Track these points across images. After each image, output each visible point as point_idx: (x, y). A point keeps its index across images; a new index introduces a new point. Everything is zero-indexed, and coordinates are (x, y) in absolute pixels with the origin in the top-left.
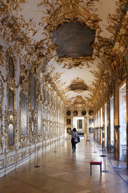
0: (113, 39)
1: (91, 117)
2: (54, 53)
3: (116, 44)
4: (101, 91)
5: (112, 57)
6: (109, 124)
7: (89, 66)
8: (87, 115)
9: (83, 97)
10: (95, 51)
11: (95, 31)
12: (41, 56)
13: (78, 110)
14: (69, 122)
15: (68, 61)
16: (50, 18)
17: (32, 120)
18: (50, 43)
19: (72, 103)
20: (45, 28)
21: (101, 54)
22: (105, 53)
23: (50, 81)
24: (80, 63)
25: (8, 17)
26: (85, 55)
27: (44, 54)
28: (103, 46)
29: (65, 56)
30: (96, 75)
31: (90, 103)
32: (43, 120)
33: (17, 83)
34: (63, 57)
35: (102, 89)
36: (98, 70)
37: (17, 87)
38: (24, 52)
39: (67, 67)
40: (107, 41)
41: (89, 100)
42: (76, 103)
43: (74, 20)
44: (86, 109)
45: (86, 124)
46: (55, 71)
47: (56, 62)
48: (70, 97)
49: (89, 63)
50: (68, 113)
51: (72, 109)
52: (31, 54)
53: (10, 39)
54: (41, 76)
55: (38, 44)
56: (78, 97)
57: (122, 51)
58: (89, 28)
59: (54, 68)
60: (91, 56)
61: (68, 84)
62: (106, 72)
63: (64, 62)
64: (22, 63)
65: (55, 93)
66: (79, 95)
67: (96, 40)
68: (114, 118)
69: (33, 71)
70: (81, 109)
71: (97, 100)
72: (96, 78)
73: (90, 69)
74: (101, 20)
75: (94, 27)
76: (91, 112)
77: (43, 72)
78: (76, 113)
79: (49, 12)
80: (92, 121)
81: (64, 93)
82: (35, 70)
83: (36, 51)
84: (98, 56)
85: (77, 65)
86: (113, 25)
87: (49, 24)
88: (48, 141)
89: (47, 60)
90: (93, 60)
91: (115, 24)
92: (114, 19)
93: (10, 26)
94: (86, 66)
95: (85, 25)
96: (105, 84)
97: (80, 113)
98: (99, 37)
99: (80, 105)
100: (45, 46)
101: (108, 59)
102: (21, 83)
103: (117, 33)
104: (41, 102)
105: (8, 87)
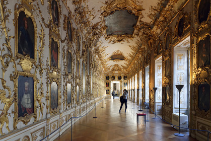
0: (152, 23)
1: (126, 81)
2: (104, 32)
3: (154, 27)
4: (136, 62)
5: (149, 37)
6: (144, 87)
7: (128, 42)
8: (122, 79)
9: (120, 66)
10: (135, 31)
11: (138, 17)
12: (95, 34)
13: (115, 75)
14: (108, 85)
15: (113, 38)
16: (107, 7)
17: (88, 83)
18: (103, 25)
19: (110, 70)
20: (102, 14)
21: (140, 34)
22: (144, 33)
23: (98, 53)
24: (122, 40)
25: (80, 7)
26: (127, 34)
27: (98, 32)
28: (143, 27)
29: (112, 34)
30: (134, 48)
31: (125, 71)
32: (93, 83)
33: (81, 55)
34: (110, 35)
35: (137, 60)
36: (135, 45)
37: (81, 58)
38: (85, 32)
39: (112, 42)
40: (146, 24)
41: (124, 68)
42: (113, 70)
43: (124, 8)
44: (121, 75)
45: (121, 87)
46: (102, 46)
47: (104, 39)
48: (109, 65)
49: (129, 40)
50: (108, 78)
51: (110, 75)
52: (89, 33)
53: (78, 22)
54: (93, 49)
55: (95, 25)
56: (115, 65)
57: (159, 33)
58: (134, 14)
59: (102, 43)
60: (132, 34)
61: (110, 55)
62: (142, 47)
63: (110, 39)
64: (84, 40)
65: (100, 62)
66: (117, 63)
67: (138, 24)
68: (150, 82)
69: (89, 46)
70: (118, 75)
71: (132, 68)
72: (133, 51)
73: (129, 44)
74: (144, 10)
75: (138, 14)
76: (125, 77)
77: (95, 46)
78: (113, 78)
79: (106, 3)
80: (126, 84)
81: (105, 62)
82: (90, 45)
83: (93, 31)
84: (138, 35)
85: (119, 41)
86: (153, 13)
87: (104, 11)
88: (96, 99)
89: (99, 37)
90: (133, 37)
91: (155, 13)
92: (155, 10)
93: (80, 13)
94: (126, 42)
95: (131, 12)
96: (140, 56)
97: (116, 78)
98: (141, 21)
99: (117, 72)
100: (99, 27)
101: (146, 37)
102: (83, 55)
103: (156, 20)
104: (92, 69)
105: (77, 58)
